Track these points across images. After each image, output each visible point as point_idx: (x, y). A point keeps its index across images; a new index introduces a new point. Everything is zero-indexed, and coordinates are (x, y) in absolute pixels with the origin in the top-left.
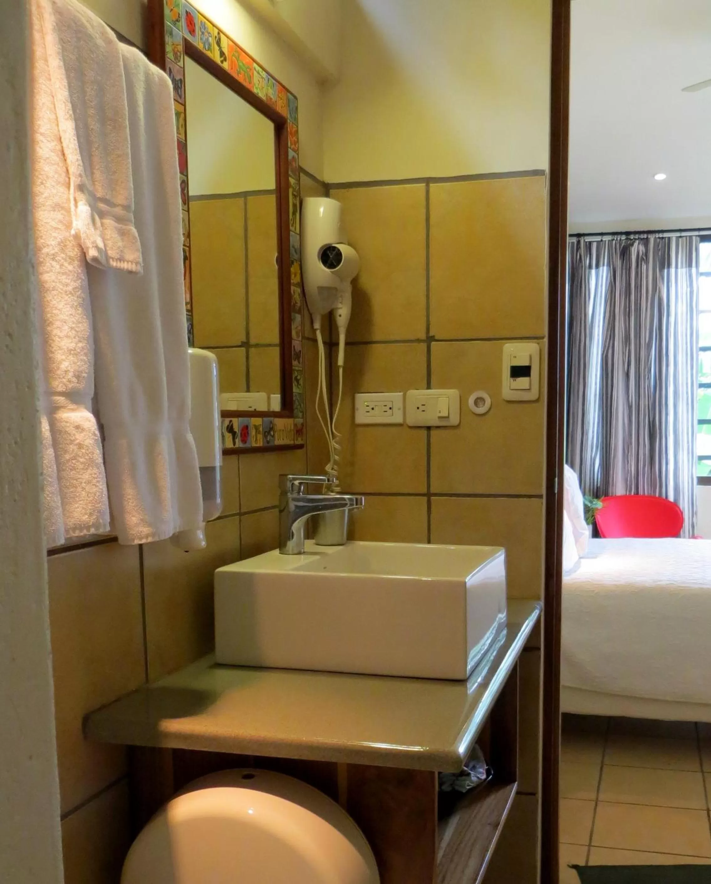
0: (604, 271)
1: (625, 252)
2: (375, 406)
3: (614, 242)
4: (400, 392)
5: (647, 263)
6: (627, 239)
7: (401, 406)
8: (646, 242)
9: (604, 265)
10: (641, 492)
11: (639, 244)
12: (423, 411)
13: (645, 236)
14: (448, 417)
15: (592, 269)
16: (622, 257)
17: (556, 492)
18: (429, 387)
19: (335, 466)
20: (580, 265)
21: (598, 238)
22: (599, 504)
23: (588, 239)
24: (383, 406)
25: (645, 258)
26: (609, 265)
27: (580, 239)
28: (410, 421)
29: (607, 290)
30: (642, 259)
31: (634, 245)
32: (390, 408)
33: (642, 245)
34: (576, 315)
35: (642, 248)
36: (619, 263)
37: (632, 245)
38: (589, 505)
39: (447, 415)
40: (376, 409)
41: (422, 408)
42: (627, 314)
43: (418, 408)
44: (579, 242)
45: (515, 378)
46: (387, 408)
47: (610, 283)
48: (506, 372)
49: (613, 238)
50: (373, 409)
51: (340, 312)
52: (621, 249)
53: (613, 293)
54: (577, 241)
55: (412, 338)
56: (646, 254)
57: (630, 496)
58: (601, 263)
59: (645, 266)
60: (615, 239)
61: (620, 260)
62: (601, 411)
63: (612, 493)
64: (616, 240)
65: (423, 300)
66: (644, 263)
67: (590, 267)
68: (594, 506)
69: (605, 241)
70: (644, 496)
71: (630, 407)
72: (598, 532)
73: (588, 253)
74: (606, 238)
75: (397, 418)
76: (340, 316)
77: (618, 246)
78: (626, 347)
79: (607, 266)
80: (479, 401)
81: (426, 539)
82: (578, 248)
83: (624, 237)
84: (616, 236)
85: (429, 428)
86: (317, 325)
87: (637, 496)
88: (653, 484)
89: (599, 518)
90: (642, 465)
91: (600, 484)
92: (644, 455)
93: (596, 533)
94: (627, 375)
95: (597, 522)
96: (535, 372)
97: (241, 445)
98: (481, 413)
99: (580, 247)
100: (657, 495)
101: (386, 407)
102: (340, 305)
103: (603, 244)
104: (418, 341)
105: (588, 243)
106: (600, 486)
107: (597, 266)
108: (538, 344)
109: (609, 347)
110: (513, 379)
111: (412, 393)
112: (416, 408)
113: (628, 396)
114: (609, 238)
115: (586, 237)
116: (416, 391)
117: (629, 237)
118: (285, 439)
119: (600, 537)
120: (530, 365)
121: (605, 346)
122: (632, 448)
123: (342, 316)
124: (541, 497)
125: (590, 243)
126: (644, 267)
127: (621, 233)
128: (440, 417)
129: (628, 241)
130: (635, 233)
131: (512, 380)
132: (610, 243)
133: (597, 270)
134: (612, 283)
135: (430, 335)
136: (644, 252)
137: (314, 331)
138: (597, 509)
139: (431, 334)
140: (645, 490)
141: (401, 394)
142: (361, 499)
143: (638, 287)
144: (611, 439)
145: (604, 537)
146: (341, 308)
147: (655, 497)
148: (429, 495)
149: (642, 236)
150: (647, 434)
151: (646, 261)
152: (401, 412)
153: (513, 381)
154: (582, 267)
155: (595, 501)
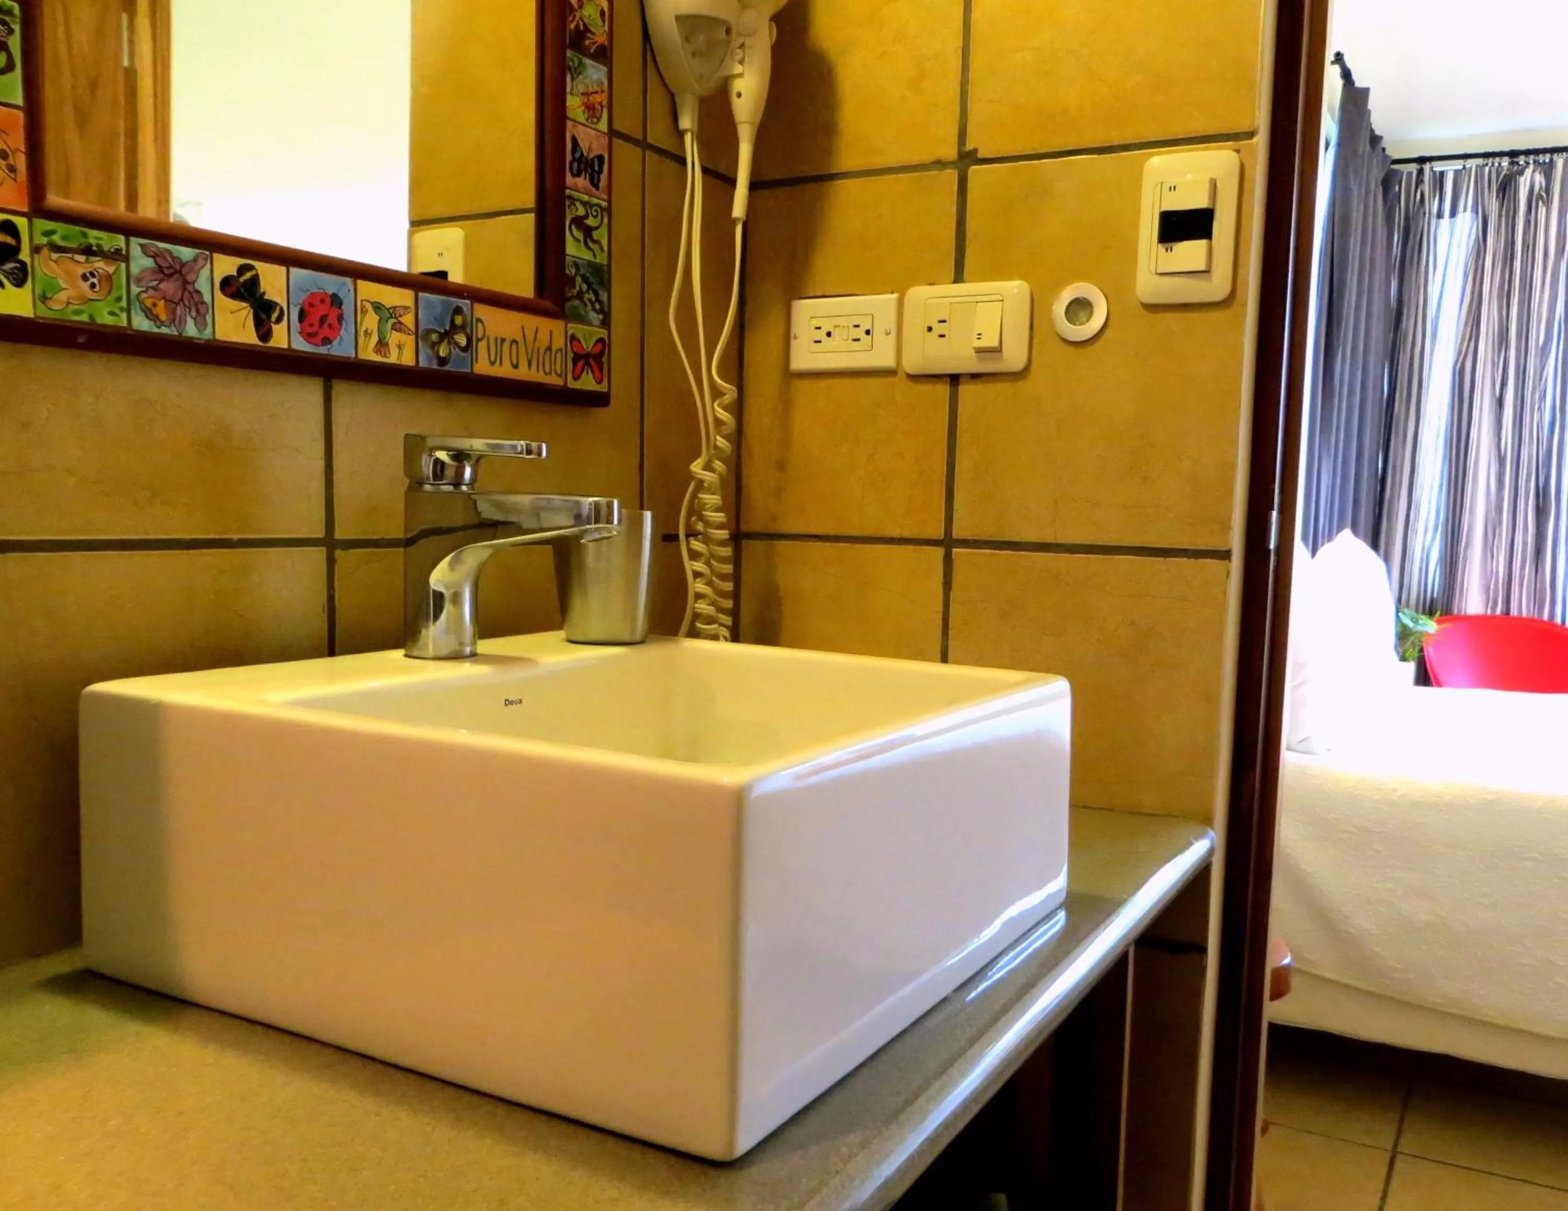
0: (1466, 222)
1: (1506, 187)
2: (836, 326)
3: (1487, 169)
4: (892, 293)
5: (1548, 203)
6: (1512, 163)
7: (892, 325)
8: (1548, 170)
9: (1465, 210)
10: (1514, 612)
11: (1534, 171)
12: (942, 336)
13: (1547, 158)
14: (998, 350)
15: (1443, 218)
16: (1501, 195)
17: (1272, 546)
18: (959, 278)
19: (718, 462)
20: (1421, 212)
21: (1458, 165)
22: (1430, 626)
23: (1439, 167)
24: (851, 327)
25: (1544, 194)
26: (1475, 210)
27: (1423, 166)
28: (911, 364)
29: (1469, 255)
30: (1540, 197)
31: (1526, 173)
32: (868, 332)
33: (1540, 173)
34: (1409, 299)
35: (1539, 179)
36: (1493, 205)
37: (1521, 173)
38: (1411, 625)
39: (994, 343)
40: (836, 333)
41: (938, 329)
42: (1505, 296)
43: (930, 329)
44: (1421, 172)
45: (1171, 244)
46: (860, 333)
47: (1475, 243)
48: (1149, 227)
49: (1486, 162)
50: (829, 334)
51: (739, 85)
52: (1499, 183)
53: (1481, 262)
54: (1417, 169)
55: (926, 157)
56: (1548, 190)
57: (1493, 617)
58: (1461, 207)
59: (1544, 209)
60: (1490, 164)
61: (1496, 200)
62: (1446, 467)
63: (1460, 610)
64: (1491, 167)
65: (955, 63)
66: (1543, 202)
67: (1440, 215)
68: (1419, 628)
69: (1471, 168)
70: (1519, 619)
71: (1501, 460)
72: (1429, 677)
73: (1438, 186)
74: (1472, 163)
75: (883, 357)
76: (739, 95)
77: (1494, 176)
78: (1500, 351)
79: (1472, 211)
80: (1080, 307)
81: (937, 650)
82: (1420, 181)
83: (1505, 162)
84: (1491, 160)
85: (955, 379)
86: (686, 122)
87: (1506, 617)
88: (1538, 598)
89: (1430, 652)
90: (1519, 565)
91: (1438, 594)
92: (1525, 544)
93: (1424, 677)
94: (1500, 402)
95: (1427, 660)
96: (1223, 226)
97: (301, 345)
98: (1079, 340)
99: (1422, 181)
100: (1546, 617)
101: (857, 329)
102: (738, 69)
103: (1465, 175)
104: (940, 164)
105: (1438, 174)
106: (1437, 597)
107: (1453, 214)
108: (1238, 151)
109: (1466, 355)
110: (1166, 245)
111: (919, 293)
112: (926, 329)
113: (1500, 439)
114: (1480, 161)
115: (1435, 164)
116: (928, 287)
117: (1515, 160)
118: (523, 364)
119: (1432, 686)
120: (1211, 207)
121: (1459, 353)
122: (1501, 531)
123: (743, 95)
124: (1225, 555)
125: (1442, 174)
126: (1542, 210)
127: (1501, 154)
128: (979, 351)
129: (1514, 167)
130: (1527, 152)
131: (1161, 248)
132: (1479, 169)
133: (1453, 219)
134: (1479, 243)
135: (967, 150)
136: (1544, 184)
137: (680, 134)
138: (1427, 634)
139: (969, 146)
140: (1521, 607)
141: (895, 295)
142: (610, 506)
143: (1530, 247)
144: (1464, 508)
145: (1439, 685)
146: (740, 75)
147: (1541, 622)
148: (948, 543)
149: (1541, 158)
150: (1532, 504)
151: (1546, 204)
152: (891, 340)
153: (1164, 250)
154: (1425, 214)
155: (1424, 619)
